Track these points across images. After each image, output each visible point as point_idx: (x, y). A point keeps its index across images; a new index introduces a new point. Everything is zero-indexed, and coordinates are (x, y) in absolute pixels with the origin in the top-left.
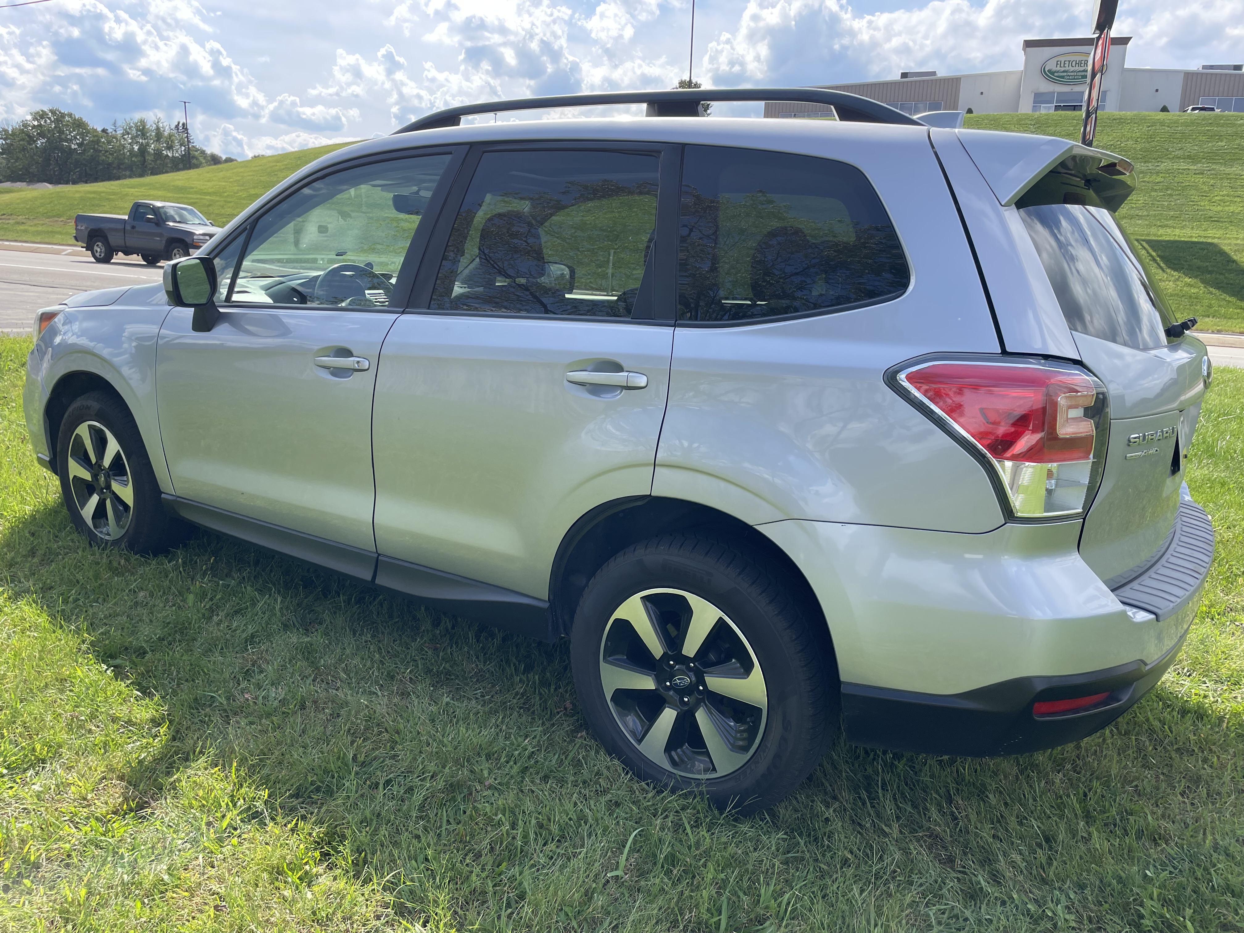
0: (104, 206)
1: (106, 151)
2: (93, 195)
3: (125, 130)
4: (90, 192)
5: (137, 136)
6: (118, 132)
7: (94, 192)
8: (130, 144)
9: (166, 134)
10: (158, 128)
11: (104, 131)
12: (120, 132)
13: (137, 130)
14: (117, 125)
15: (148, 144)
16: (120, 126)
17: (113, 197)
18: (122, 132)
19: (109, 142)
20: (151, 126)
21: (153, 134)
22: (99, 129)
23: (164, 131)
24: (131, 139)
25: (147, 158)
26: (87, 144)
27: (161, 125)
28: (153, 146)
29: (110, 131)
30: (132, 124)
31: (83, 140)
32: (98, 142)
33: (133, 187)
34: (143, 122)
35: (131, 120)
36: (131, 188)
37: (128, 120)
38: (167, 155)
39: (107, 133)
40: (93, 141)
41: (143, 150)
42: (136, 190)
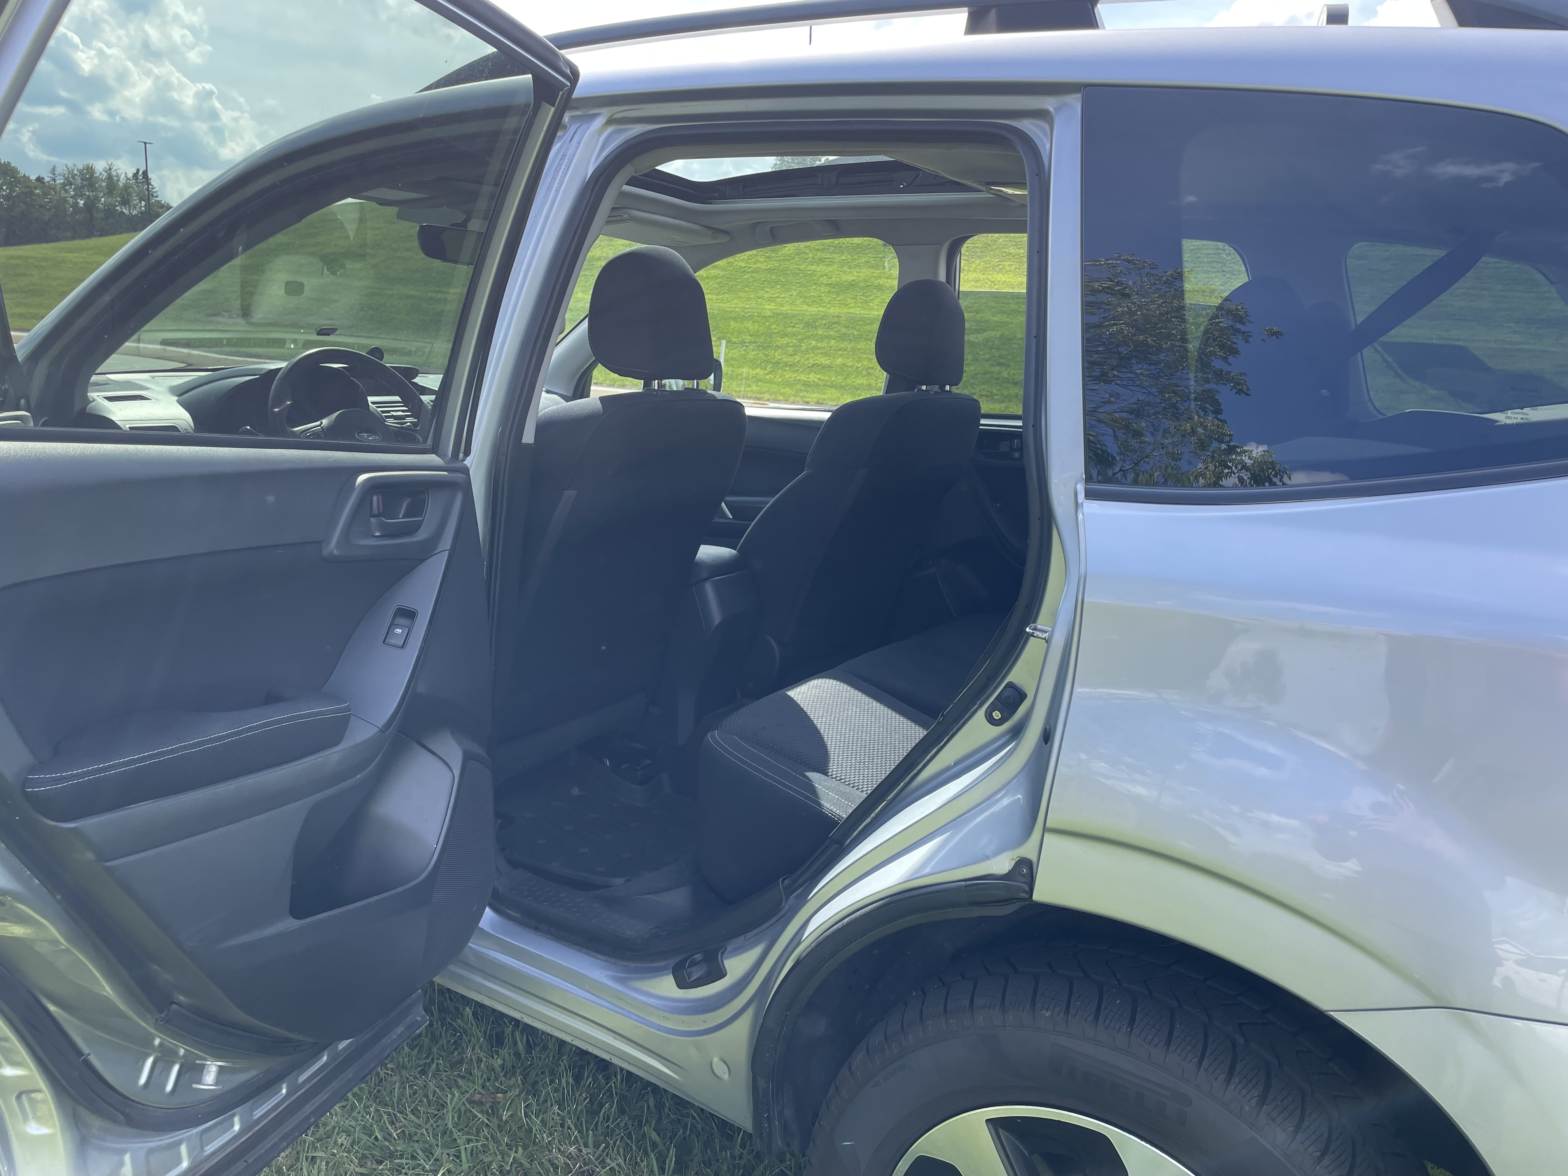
0: (32, 275)
1: (41, 206)
2: (17, 262)
3: (67, 179)
4: (12, 257)
5: (83, 187)
6: (58, 182)
7: (19, 257)
8: (72, 197)
9: (121, 184)
10: (110, 177)
11: (39, 179)
12: (60, 181)
13: (82, 179)
14: (57, 173)
15: (97, 199)
16: (60, 174)
17: (43, 264)
18: (62, 181)
19: (45, 194)
20: (101, 174)
21: (104, 184)
22: (33, 178)
23: (118, 180)
24: (75, 190)
25: (95, 215)
26: (18, 196)
27: (114, 173)
28: (103, 199)
29: (47, 179)
30: (75, 172)
31: (12, 191)
32: (32, 193)
33: (71, 251)
34: (90, 170)
35: (75, 166)
36: (70, 252)
37: (70, 165)
38: (122, 212)
39: (44, 183)
40: (23, 193)
41: (91, 206)
42: (76, 255)
